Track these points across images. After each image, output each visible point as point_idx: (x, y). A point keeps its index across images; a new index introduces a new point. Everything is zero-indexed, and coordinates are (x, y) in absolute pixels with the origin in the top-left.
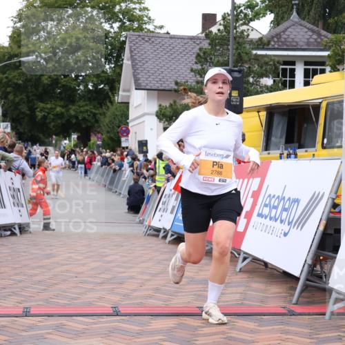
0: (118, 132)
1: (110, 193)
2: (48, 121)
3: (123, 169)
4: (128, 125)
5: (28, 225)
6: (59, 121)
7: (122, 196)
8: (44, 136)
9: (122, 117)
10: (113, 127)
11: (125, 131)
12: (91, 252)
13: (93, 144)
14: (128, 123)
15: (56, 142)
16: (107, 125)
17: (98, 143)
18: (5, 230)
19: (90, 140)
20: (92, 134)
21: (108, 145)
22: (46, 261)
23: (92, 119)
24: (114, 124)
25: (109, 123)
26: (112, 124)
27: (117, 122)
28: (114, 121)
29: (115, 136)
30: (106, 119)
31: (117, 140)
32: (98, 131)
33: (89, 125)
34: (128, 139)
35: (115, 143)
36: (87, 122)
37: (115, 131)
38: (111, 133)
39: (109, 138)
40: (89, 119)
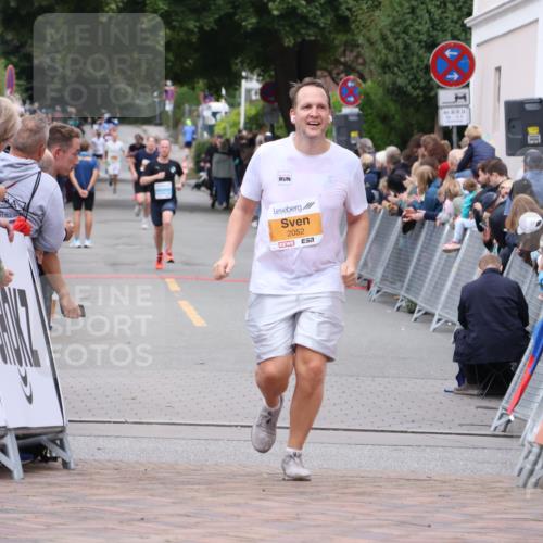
0: (427, 69)
1: (389, 311)
3: (442, 216)
4: (468, 41)
5: (57, 436)
6: (192, 25)
7: (434, 325)
9: (444, 4)
10: (407, 47)
11: (453, 65)
14: (467, 31)
15: (178, 106)
16: (384, 38)
17: (346, 110)
20: (319, 73)
23: (322, 15)
24: (411, 32)
25: (391, 31)
26: (403, 35)
27: (424, 28)
28: (409, 22)
29: (414, 83)
30: (377, 13)
31: (421, 99)
32: (345, 64)
33: (307, 38)
34: (464, 97)
35: (411, 110)
36: (304, 25)
37: (414, 65)
38: (396, 69)
39: (388, 92)
40: (310, 16)
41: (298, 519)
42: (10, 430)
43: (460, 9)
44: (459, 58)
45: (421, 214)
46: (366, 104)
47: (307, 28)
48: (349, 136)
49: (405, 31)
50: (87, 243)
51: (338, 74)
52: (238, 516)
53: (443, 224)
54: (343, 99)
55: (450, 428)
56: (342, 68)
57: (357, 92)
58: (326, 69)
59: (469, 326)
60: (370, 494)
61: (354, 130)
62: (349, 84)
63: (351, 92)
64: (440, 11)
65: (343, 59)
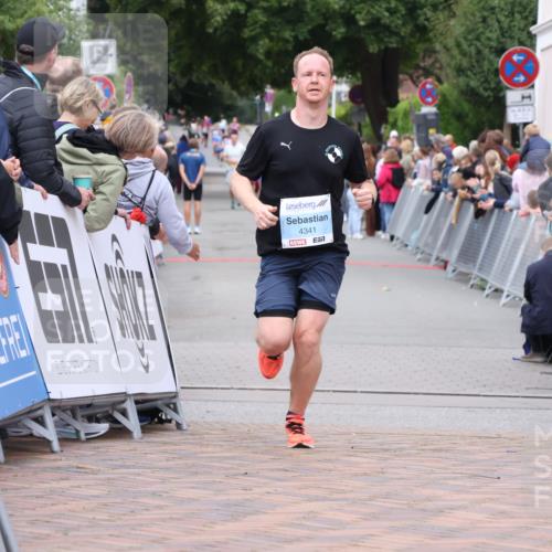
0: (497, 72)
1: (464, 288)
2: (247, 33)
3: (510, 203)
4: (533, 46)
5: (171, 401)
6: (287, 34)
7: (504, 300)
8: (235, 87)
9: (512, 13)
10: (479, 52)
11: (520, 68)
12: (387, 496)
13: (406, 114)
14: (532, 37)
15: (276, 108)
16: (458, 45)
17: (425, 110)
18: (91, 419)
19: (394, 102)
20: (401, 77)
21: (460, 117)
22: (231, 526)
23: (404, 25)
24: (483, 40)
25: (465, 38)
26: (475, 42)
27: (494, 36)
28: (481, 30)
29: (486, 85)
30: (452, 22)
31: (491, 99)
32: (424, 69)
33: (391, 46)
34: (530, 97)
35: (483, 109)
36: (387, 34)
37: (485, 68)
38: (469, 73)
39: (462, 93)
40: (393, 25)
41: (383, 473)
42: (130, 395)
43: (526, 18)
44: (525, 61)
45: (492, 202)
46: (443, 104)
47: (389, 37)
48: (427, 133)
49: (478, 39)
50: (197, 230)
51: (418, 77)
52: (330, 470)
53: (511, 210)
54: (423, 100)
55: (517, 392)
56: (421, 72)
57: (435, 93)
58: (407, 74)
59: (534, 301)
60: (447, 451)
61: (432, 127)
62: (428, 86)
63: (429, 93)
64: (508, 20)
65: (422, 64)
